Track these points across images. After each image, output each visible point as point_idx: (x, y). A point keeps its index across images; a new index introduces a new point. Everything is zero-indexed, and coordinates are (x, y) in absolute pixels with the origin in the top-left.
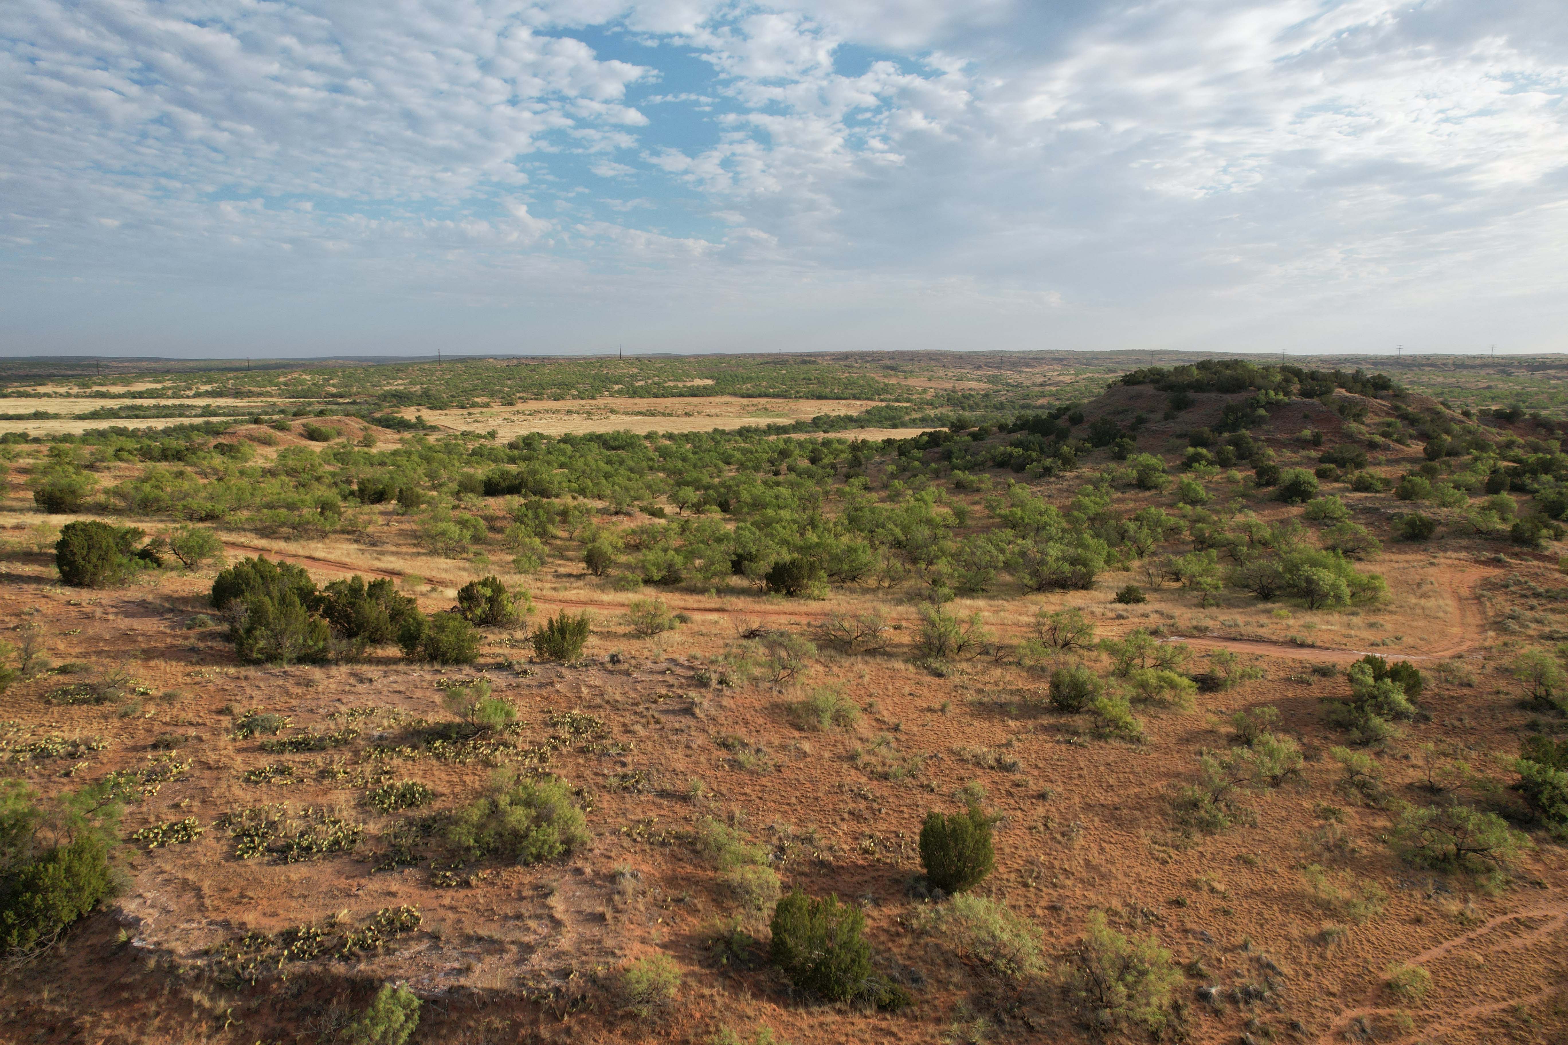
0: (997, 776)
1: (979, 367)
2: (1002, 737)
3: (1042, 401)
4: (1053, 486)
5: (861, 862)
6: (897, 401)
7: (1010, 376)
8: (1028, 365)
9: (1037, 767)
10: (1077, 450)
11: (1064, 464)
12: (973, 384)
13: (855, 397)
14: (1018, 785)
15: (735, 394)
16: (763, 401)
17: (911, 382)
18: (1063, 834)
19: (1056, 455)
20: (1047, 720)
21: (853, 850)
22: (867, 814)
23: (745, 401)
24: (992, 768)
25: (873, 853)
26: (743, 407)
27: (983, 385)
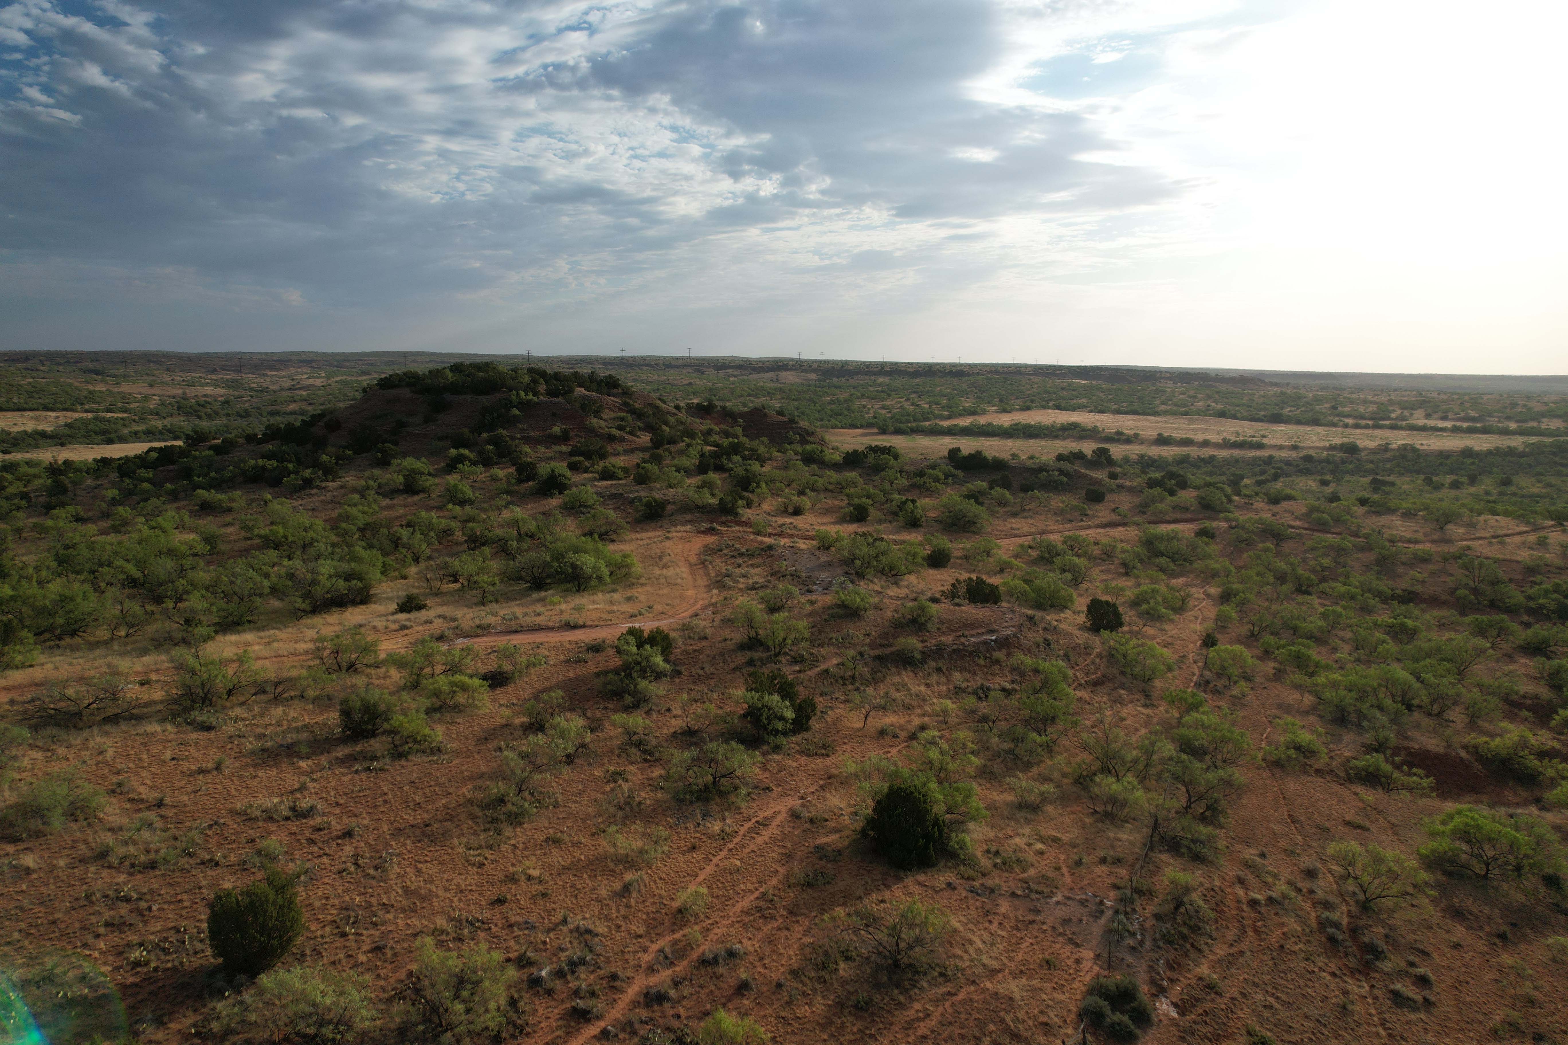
0: (293, 826)
1: (214, 371)
2: (292, 780)
3: (292, 407)
4: (316, 499)
5: (131, 980)
6: (109, 411)
7: (253, 380)
8: (272, 368)
9: (337, 804)
10: (337, 459)
11: (325, 474)
12: (209, 390)
13: (46, 408)
14: (320, 830)
17: (125, 388)
18: (376, 868)
19: (316, 465)
20: (341, 752)
21: (117, 969)
22: (133, 918)
24: (287, 818)
25: (147, 963)
27: (221, 391)
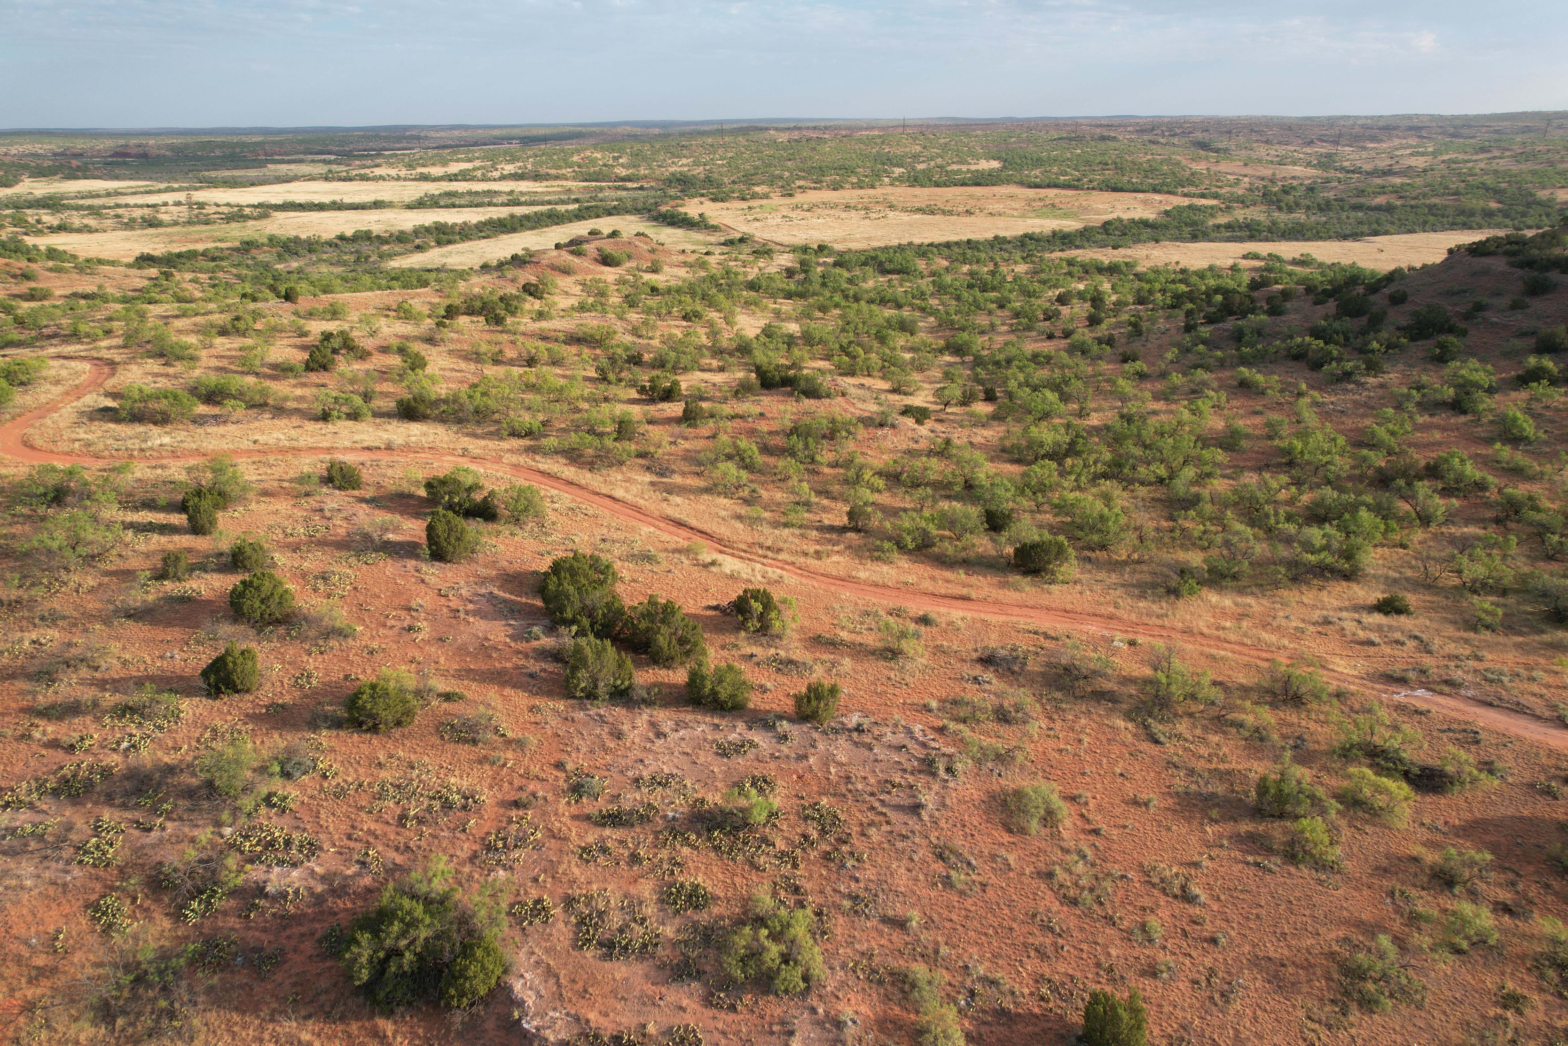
0: (1179, 906)
1: (1311, 143)
2: (1194, 850)
5: (1036, 1010)
6: (1203, 196)
7: (1349, 155)
8: (1374, 139)
9: (1218, 899)
10: (1388, 347)
11: (1368, 369)
12: (1298, 170)
13: (1155, 190)
14: (1195, 922)
15: (1021, 184)
16: (1052, 192)
17: (1223, 167)
18: (1223, 995)
19: (1363, 351)
20: (1245, 827)
21: (1032, 994)
22: (1050, 951)
23: (1031, 193)
24: (1175, 897)
25: (1048, 1001)
26: (1029, 202)
